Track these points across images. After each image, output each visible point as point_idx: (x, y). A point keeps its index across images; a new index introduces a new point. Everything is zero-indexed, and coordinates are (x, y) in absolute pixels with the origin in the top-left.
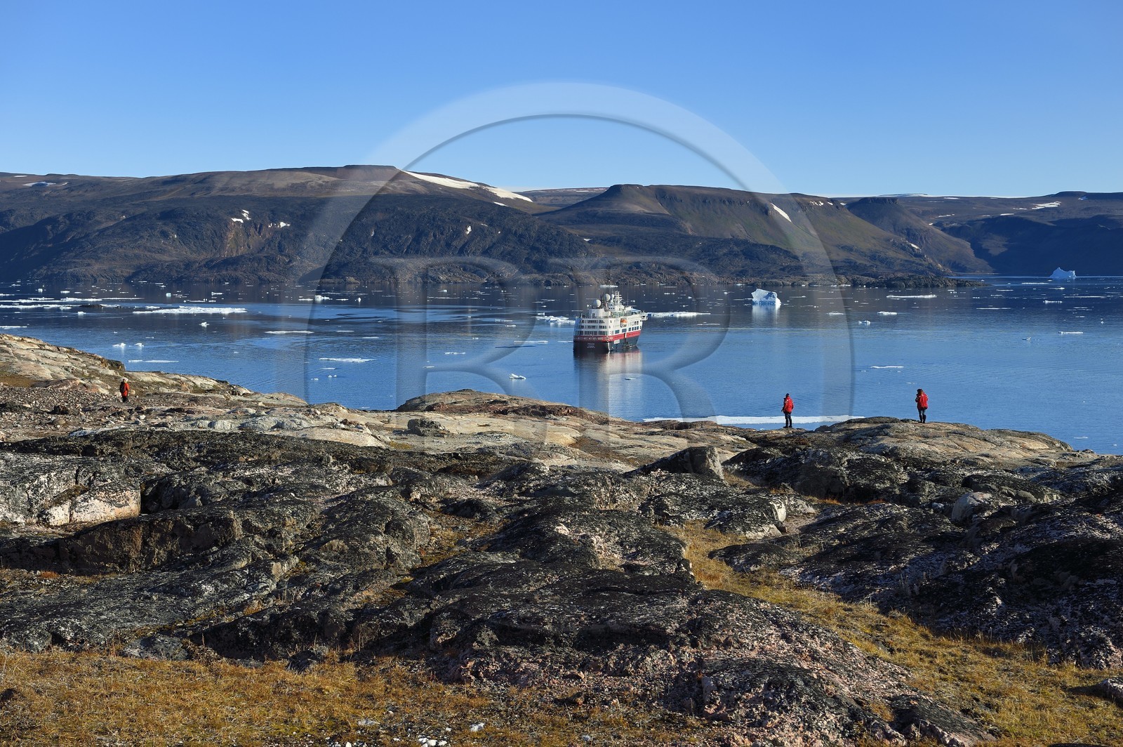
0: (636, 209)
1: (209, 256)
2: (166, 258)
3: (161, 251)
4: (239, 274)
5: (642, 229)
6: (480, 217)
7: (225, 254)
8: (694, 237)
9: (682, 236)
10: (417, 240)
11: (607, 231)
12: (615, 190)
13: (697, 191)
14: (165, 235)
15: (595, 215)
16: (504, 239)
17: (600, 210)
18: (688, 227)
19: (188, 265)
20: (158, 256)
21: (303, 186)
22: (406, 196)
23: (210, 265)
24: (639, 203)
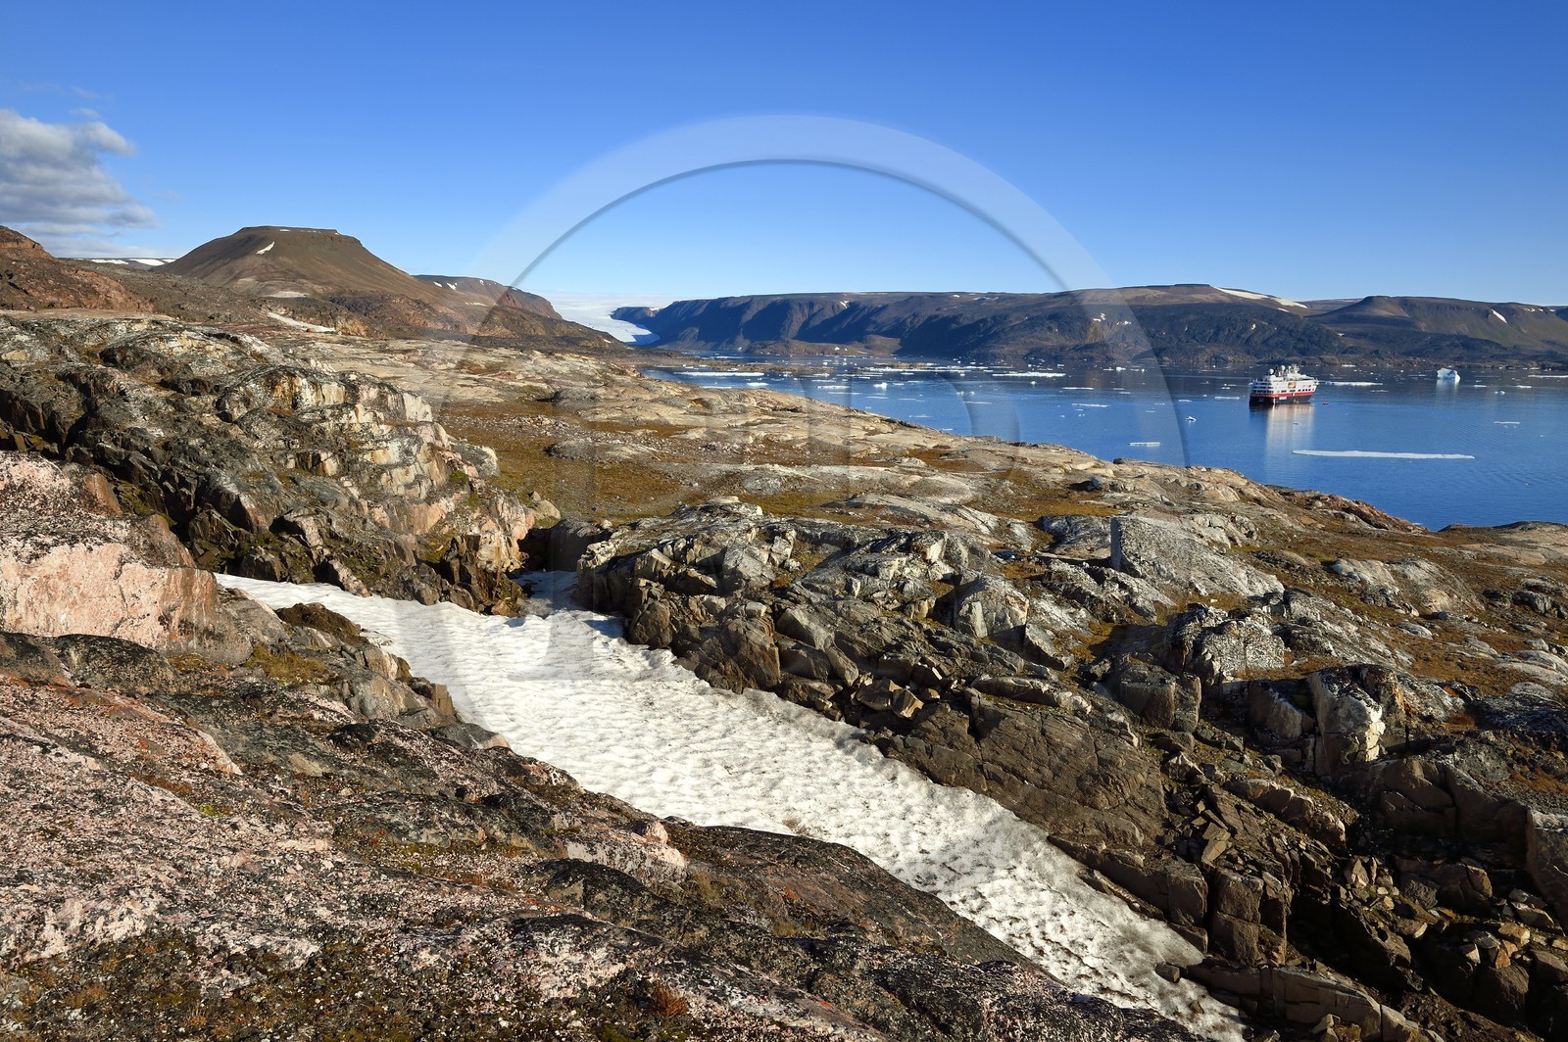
0: (1384, 313)
1: (1077, 343)
2: (1049, 344)
3: (1047, 339)
4: (1094, 354)
5: (1384, 327)
6: (1263, 318)
7: (1088, 341)
8: (1425, 334)
9: (1415, 332)
10: (1216, 334)
11: (1358, 328)
12: (1369, 300)
13: (1433, 301)
14: (1050, 329)
15: (1351, 317)
16: (1279, 333)
17: (1355, 314)
18: (1423, 326)
19: (1062, 348)
20: (1044, 343)
21: (1143, 297)
22: (1212, 304)
23: (1076, 348)
24: (1386, 309)
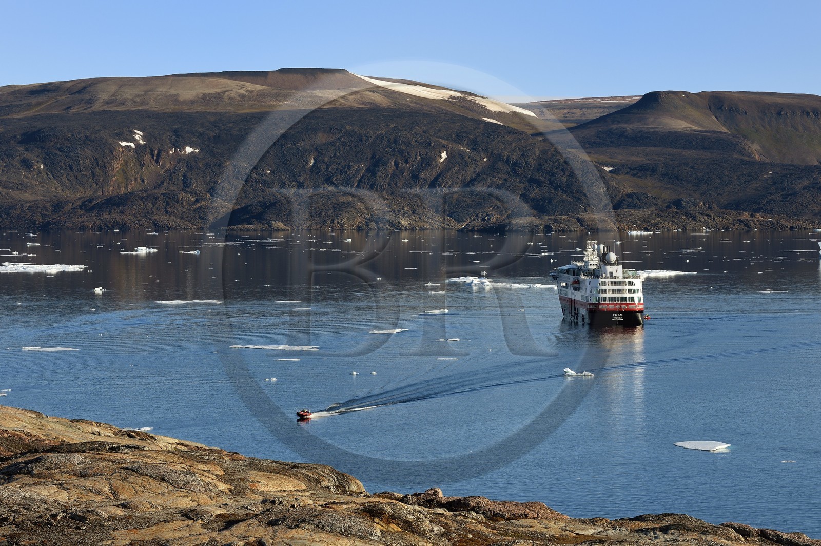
0: (680, 125)
1: (88, 193)
2: (27, 196)
3: (22, 187)
4: (127, 218)
5: (687, 153)
6: (459, 138)
7: (110, 191)
8: (762, 165)
9: (743, 163)
10: (372, 171)
11: (638, 156)
12: (651, 100)
13: (768, 100)
14: (27, 164)
15: (622, 134)
16: (492, 168)
17: (630, 127)
18: (755, 149)
19: (58, 206)
20: (17, 194)
21: (219, 96)
22: (359, 110)
24: (684, 118)
